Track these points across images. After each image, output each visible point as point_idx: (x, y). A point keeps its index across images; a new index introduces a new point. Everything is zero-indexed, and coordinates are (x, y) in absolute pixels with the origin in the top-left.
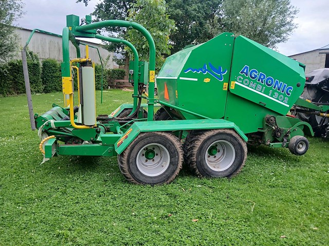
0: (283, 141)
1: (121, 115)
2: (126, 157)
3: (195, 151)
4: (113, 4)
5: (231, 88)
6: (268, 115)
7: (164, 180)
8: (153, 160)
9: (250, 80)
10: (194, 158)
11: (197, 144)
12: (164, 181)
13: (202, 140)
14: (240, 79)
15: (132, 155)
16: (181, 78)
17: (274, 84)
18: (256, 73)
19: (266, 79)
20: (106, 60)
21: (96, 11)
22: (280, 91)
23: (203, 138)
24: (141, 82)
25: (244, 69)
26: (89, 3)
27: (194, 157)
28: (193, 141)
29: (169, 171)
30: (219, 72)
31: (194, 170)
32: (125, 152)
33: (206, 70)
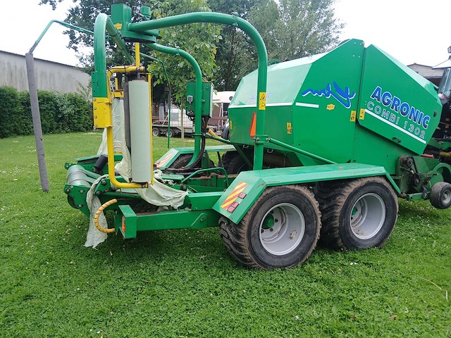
0: (422, 190)
1: (175, 164)
2: (246, 228)
3: (338, 211)
4: (95, 9)
5: (360, 118)
6: (404, 156)
7: (298, 259)
8: (272, 230)
9: (382, 108)
10: (337, 223)
11: (340, 200)
12: (297, 262)
13: (347, 195)
14: (371, 106)
15: (254, 223)
16: (297, 104)
17: (409, 112)
18: (390, 97)
19: (400, 105)
20: (87, 89)
21: (69, 17)
22: (417, 122)
23: (348, 191)
24: (205, 113)
25: (376, 92)
26: (58, 5)
27: (337, 221)
28: (332, 197)
29: (305, 245)
30: (346, 96)
31: (336, 240)
32: (245, 219)
33: (330, 92)
